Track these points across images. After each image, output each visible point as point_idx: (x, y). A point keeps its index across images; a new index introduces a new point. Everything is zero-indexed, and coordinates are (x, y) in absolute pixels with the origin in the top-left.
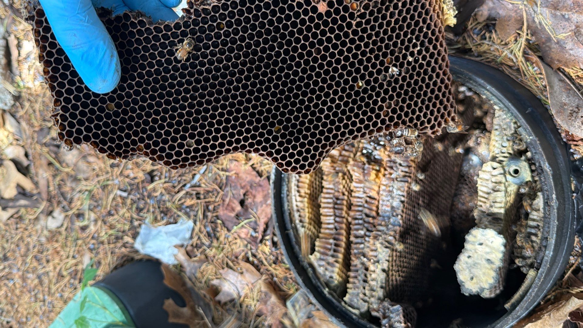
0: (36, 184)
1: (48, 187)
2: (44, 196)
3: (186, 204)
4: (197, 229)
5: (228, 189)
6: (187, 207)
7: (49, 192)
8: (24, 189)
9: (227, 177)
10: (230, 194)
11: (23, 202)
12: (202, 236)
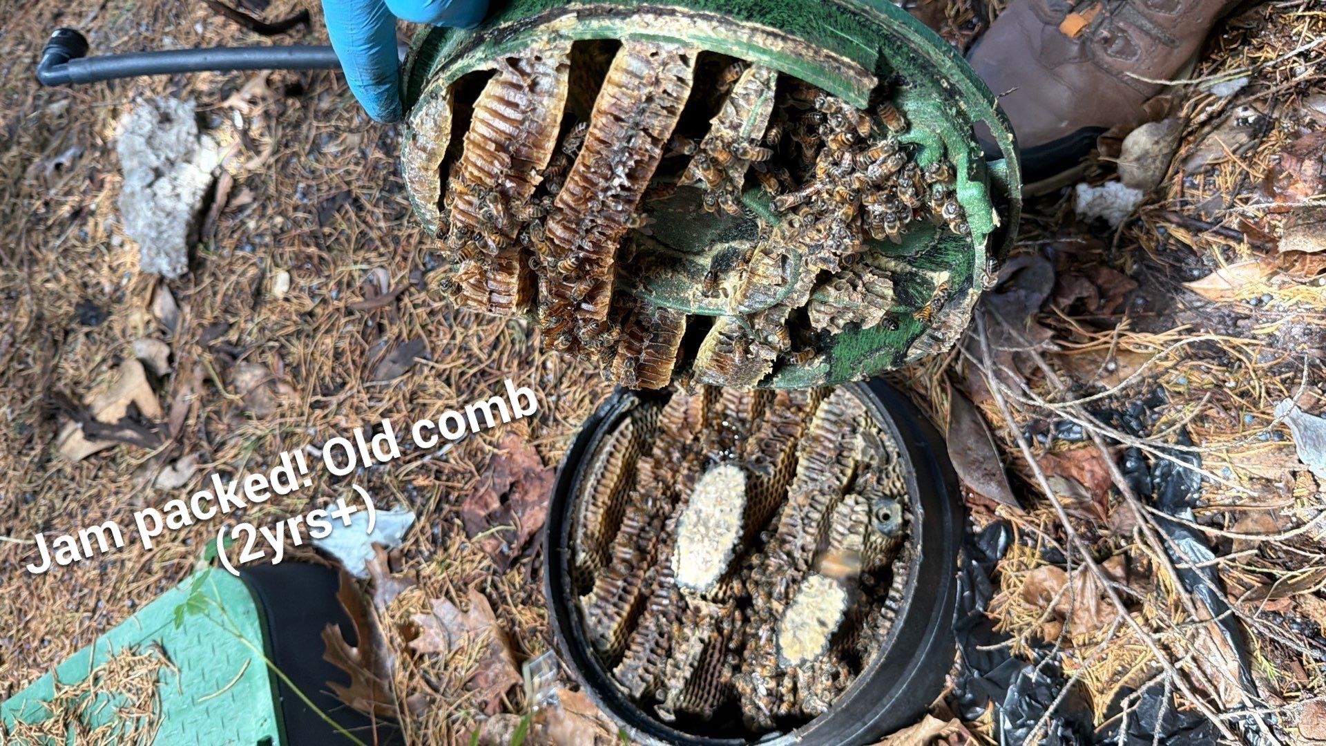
0: (167, 409)
1: (187, 418)
2: (174, 431)
3: (416, 483)
4: (418, 527)
5: (489, 473)
6: (415, 488)
7: (183, 427)
8: (139, 413)
9: (494, 456)
10: (490, 482)
11: (129, 433)
12: (422, 539)
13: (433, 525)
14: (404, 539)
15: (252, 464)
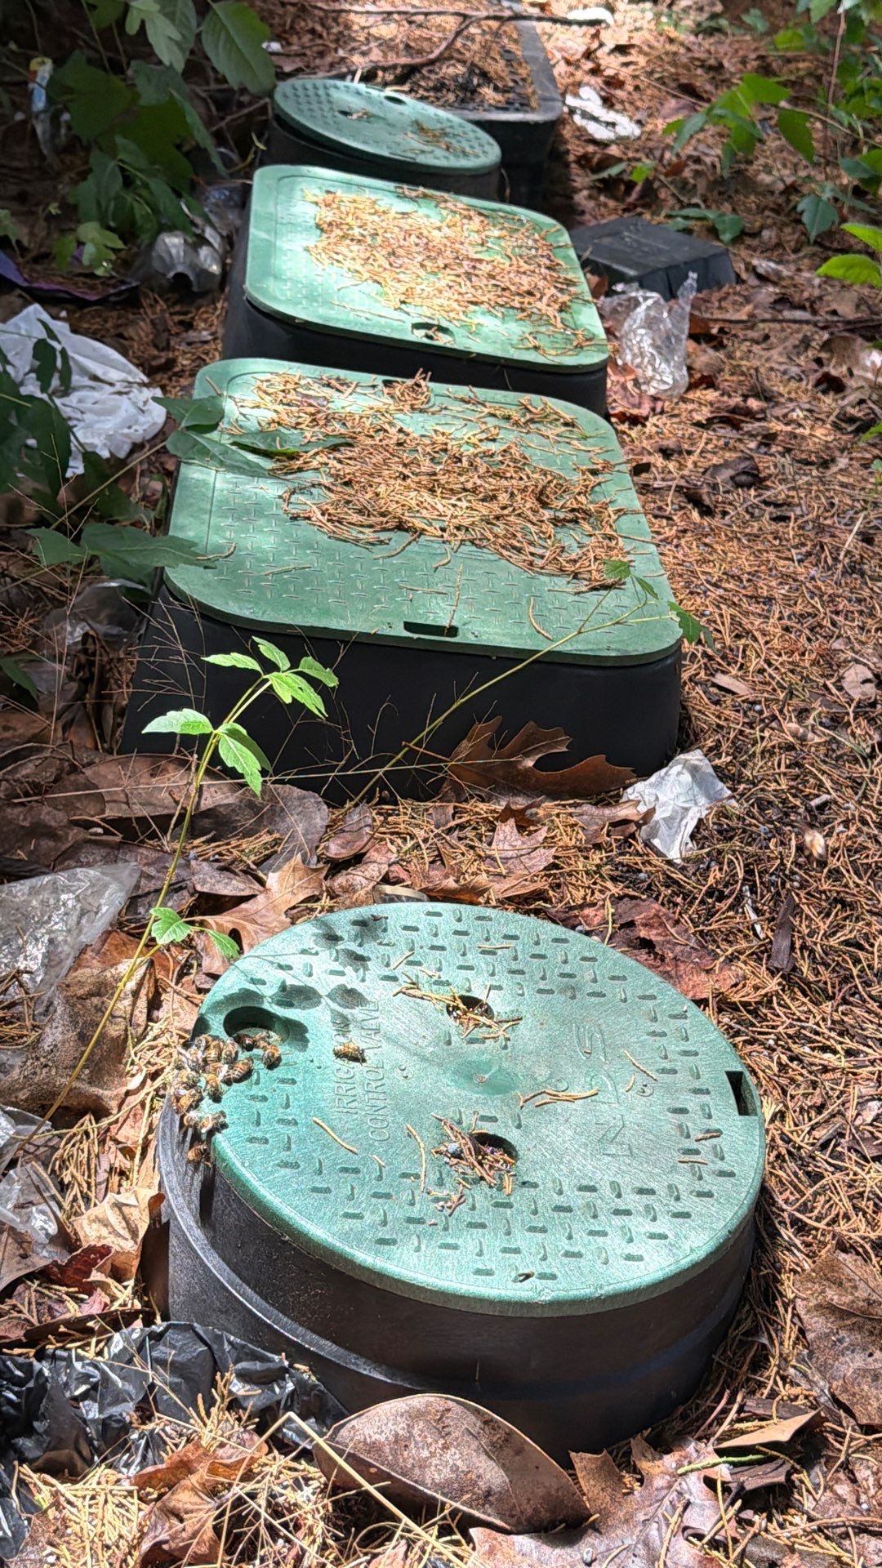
3: (715, 867)
5: (692, 943)
6: (708, 868)
9: (716, 956)
10: (681, 940)
13: (650, 874)
14: (647, 844)
15: (834, 746)
